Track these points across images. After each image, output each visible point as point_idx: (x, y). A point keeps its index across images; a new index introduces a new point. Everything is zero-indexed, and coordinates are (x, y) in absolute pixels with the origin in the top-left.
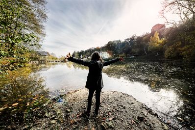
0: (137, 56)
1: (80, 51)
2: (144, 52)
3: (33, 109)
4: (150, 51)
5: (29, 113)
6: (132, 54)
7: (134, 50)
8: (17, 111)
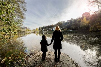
0: (73, 30)
1: (43, 27)
2: (78, 28)
3: (18, 60)
4: (81, 28)
5: (16, 63)
6: (71, 29)
7: (72, 27)
8: (11, 61)
